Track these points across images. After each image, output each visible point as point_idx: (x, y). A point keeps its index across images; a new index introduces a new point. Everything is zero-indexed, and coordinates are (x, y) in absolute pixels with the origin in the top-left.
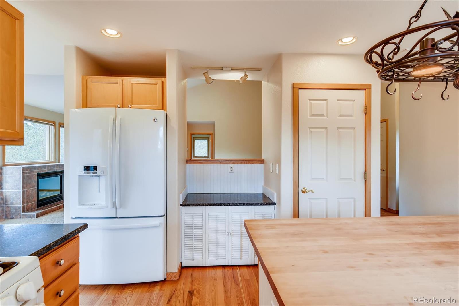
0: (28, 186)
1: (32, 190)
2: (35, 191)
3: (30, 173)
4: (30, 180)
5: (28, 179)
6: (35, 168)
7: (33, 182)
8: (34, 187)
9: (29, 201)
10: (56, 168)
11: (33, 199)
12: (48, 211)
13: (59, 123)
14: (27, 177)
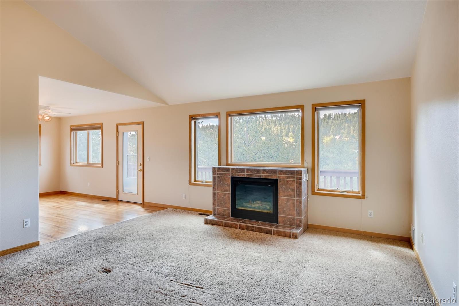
0: (219, 189)
1: (225, 195)
2: (228, 197)
3: (223, 174)
4: (222, 183)
5: (219, 181)
6: (228, 170)
7: (226, 186)
9: (220, 205)
10: (261, 174)
11: (226, 205)
13: (313, 105)
14: (219, 177)
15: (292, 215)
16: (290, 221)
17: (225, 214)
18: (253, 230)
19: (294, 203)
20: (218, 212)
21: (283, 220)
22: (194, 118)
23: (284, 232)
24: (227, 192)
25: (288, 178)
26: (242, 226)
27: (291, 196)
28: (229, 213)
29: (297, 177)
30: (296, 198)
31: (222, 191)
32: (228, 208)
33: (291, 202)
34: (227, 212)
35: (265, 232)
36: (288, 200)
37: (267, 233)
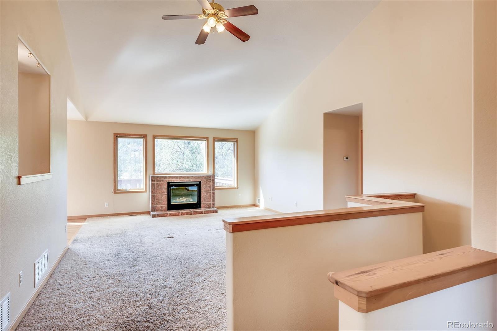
0: (157, 192)
1: (162, 196)
2: (165, 197)
3: (160, 181)
4: (159, 187)
5: (157, 186)
6: (165, 178)
7: (163, 189)
8: (164, 192)
9: (158, 204)
10: (190, 179)
11: (163, 203)
12: (166, 215)
13: (213, 138)
14: (157, 184)
15: (209, 202)
16: (208, 205)
17: (162, 209)
18: (191, 214)
19: (210, 195)
20: (157, 209)
21: (204, 205)
22: (119, 136)
23: (210, 211)
24: (163, 194)
25: (207, 180)
26: (183, 213)
27: (209, 190)
28: (166, 208)
29: (212, 179)
30: (211, 192)
31: (160, 193)
32: (165, 204)
33: (209, 194)
34: (164, 208)
35: (199, 213)
36: (207, 193)
37: (200, 214)
